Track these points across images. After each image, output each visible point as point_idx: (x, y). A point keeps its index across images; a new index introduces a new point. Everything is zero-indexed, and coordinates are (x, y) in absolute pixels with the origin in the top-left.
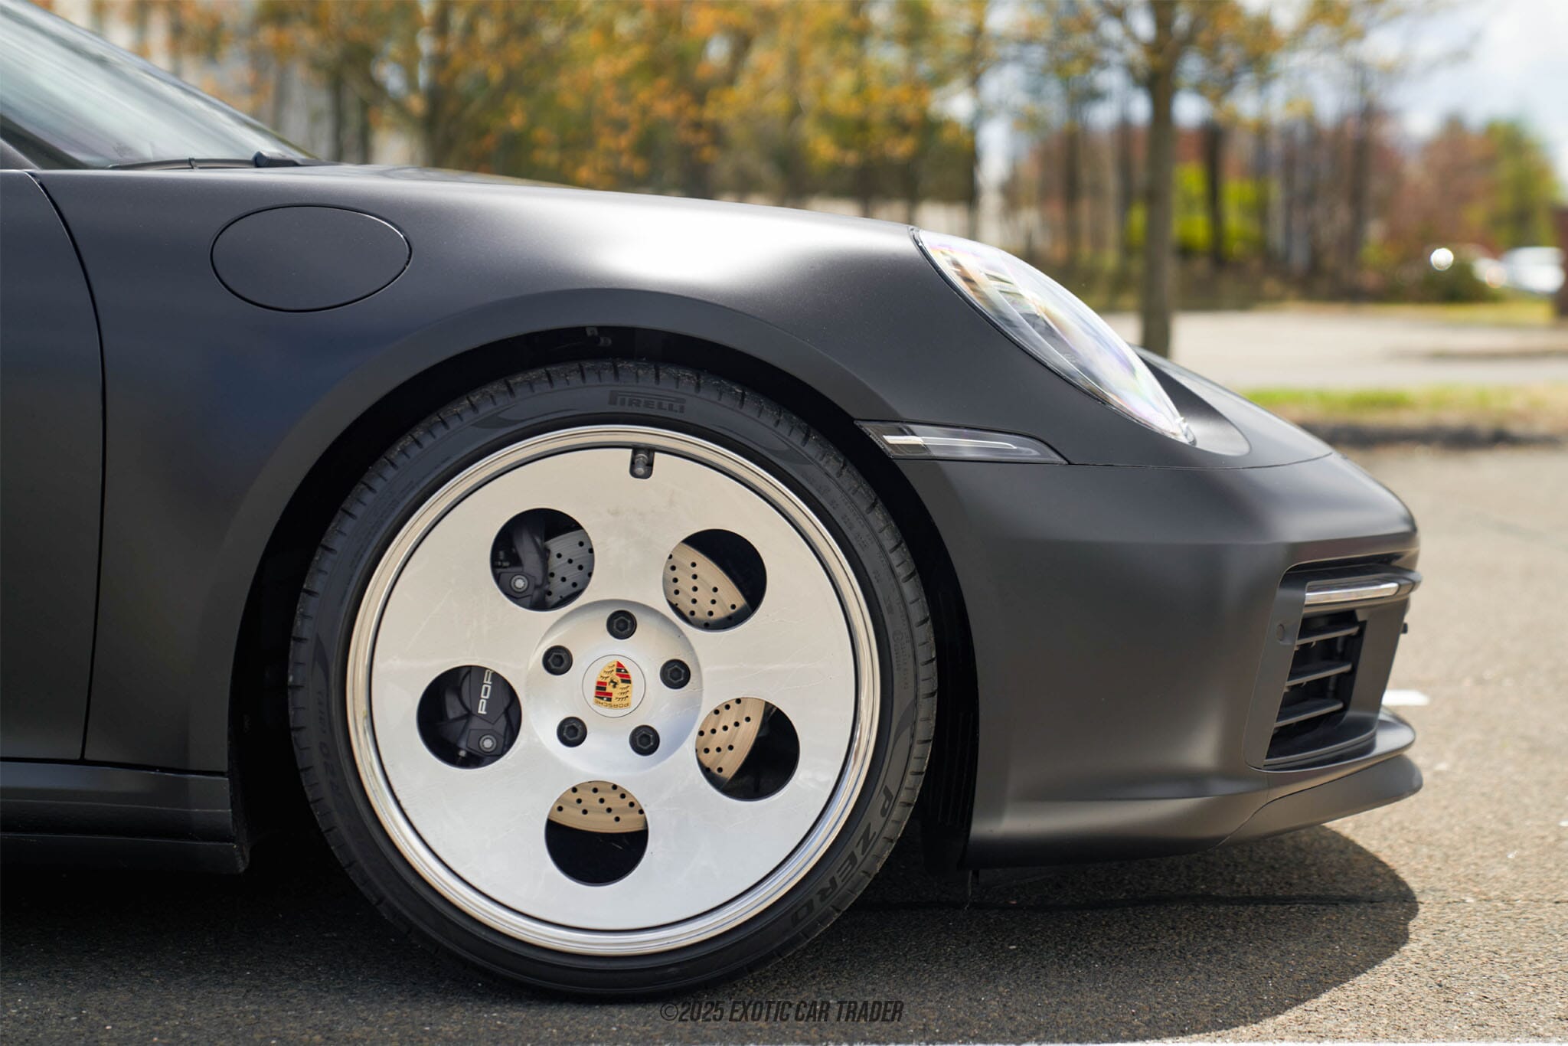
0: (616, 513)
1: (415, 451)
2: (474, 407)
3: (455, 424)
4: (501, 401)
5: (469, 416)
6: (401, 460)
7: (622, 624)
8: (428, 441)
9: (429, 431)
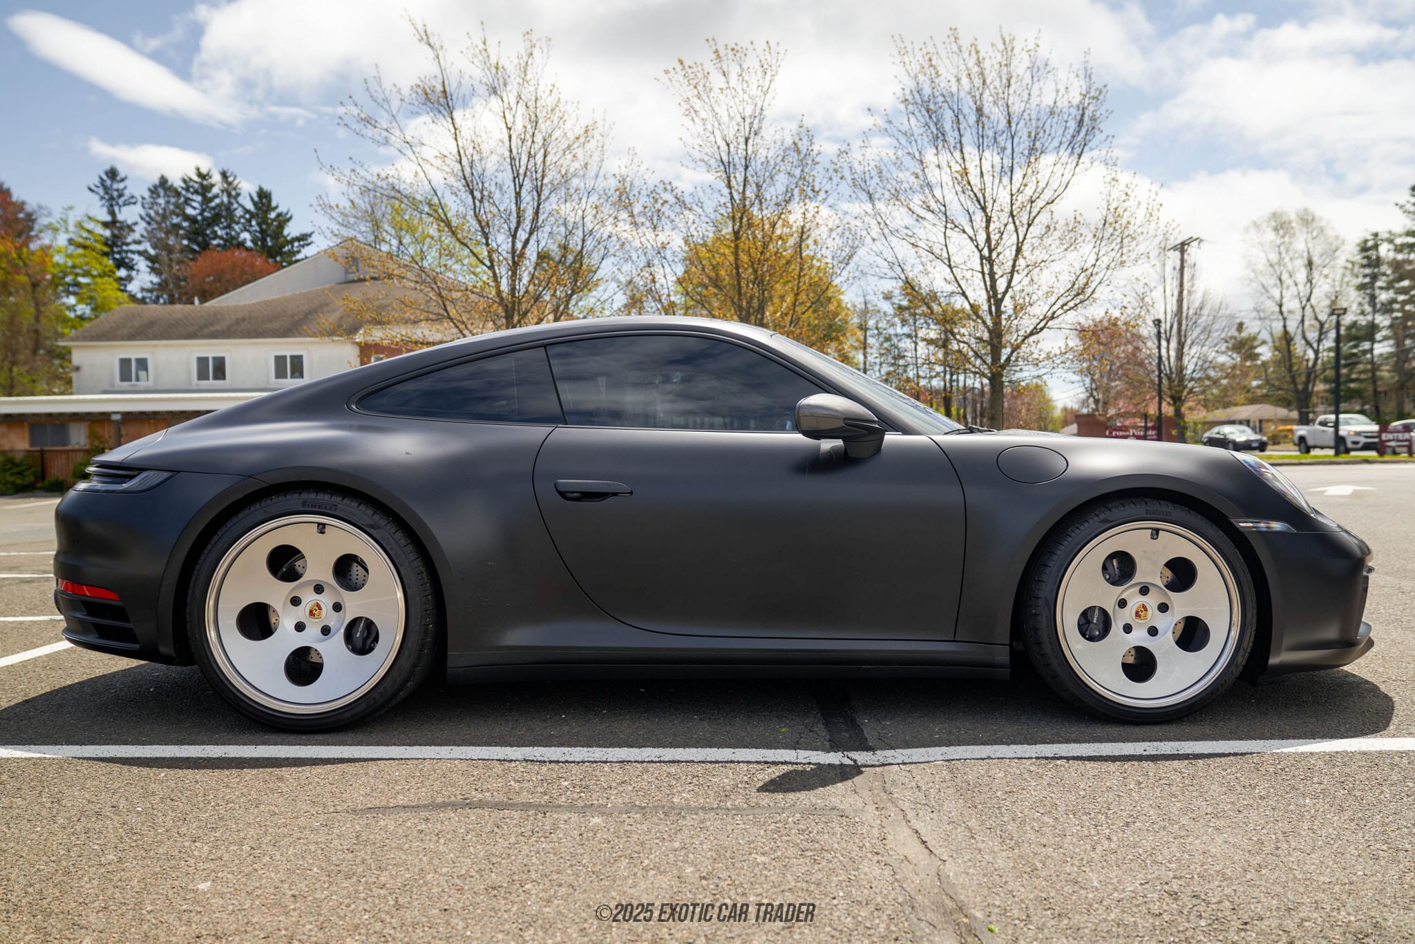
0: (1145, 552)
1: (1077, 531)
2: (1097, 516)
3: (1091, 522)
4: (1108, 513)
5: (1096, 518)
6: (1073, 535)
7: (1144, 590)
8: (1082, 528)
9: (1081, 524)
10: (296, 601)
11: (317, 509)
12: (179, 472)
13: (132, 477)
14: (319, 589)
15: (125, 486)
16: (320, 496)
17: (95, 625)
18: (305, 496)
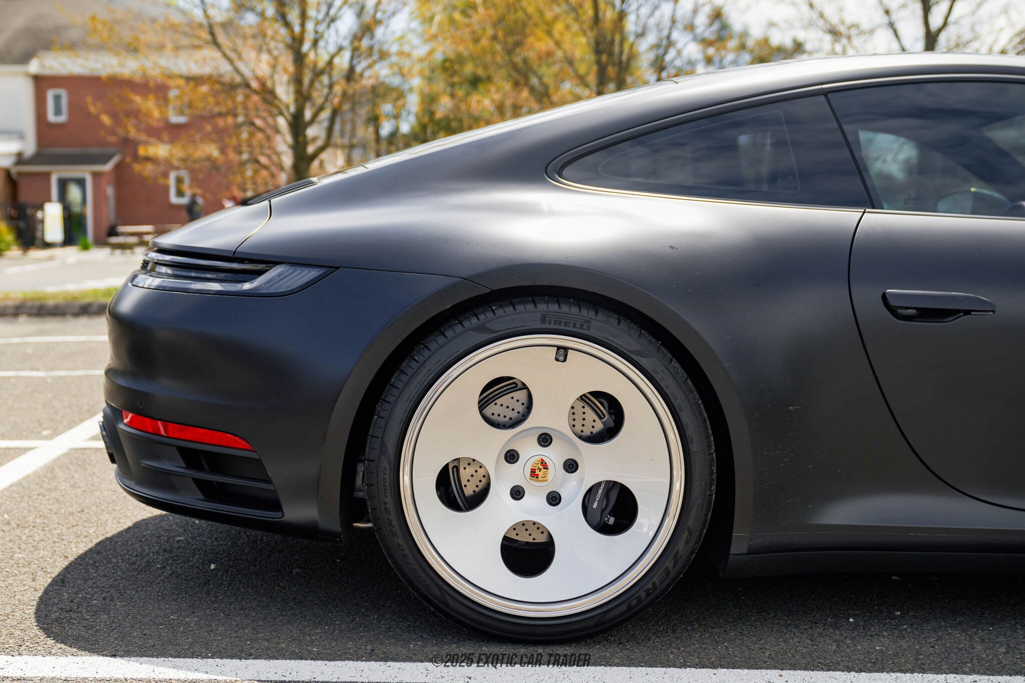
10: (511, 457)
11: (562, 327)
12: (338, 268)
13: (260, 273)
14: (545, 440)
15: (247, 286)
16: (565, 308)
17: (198, 482)
18: (542, 307)
